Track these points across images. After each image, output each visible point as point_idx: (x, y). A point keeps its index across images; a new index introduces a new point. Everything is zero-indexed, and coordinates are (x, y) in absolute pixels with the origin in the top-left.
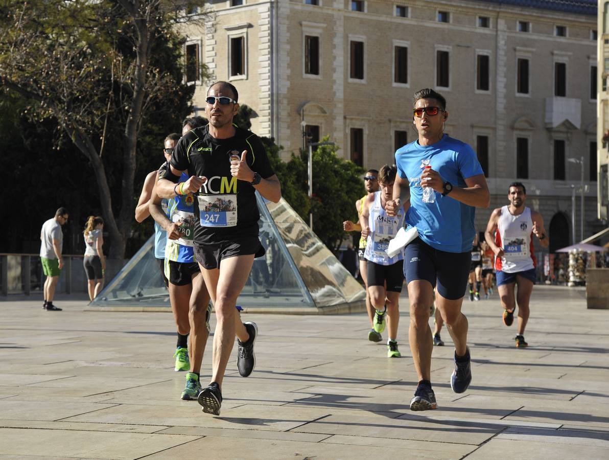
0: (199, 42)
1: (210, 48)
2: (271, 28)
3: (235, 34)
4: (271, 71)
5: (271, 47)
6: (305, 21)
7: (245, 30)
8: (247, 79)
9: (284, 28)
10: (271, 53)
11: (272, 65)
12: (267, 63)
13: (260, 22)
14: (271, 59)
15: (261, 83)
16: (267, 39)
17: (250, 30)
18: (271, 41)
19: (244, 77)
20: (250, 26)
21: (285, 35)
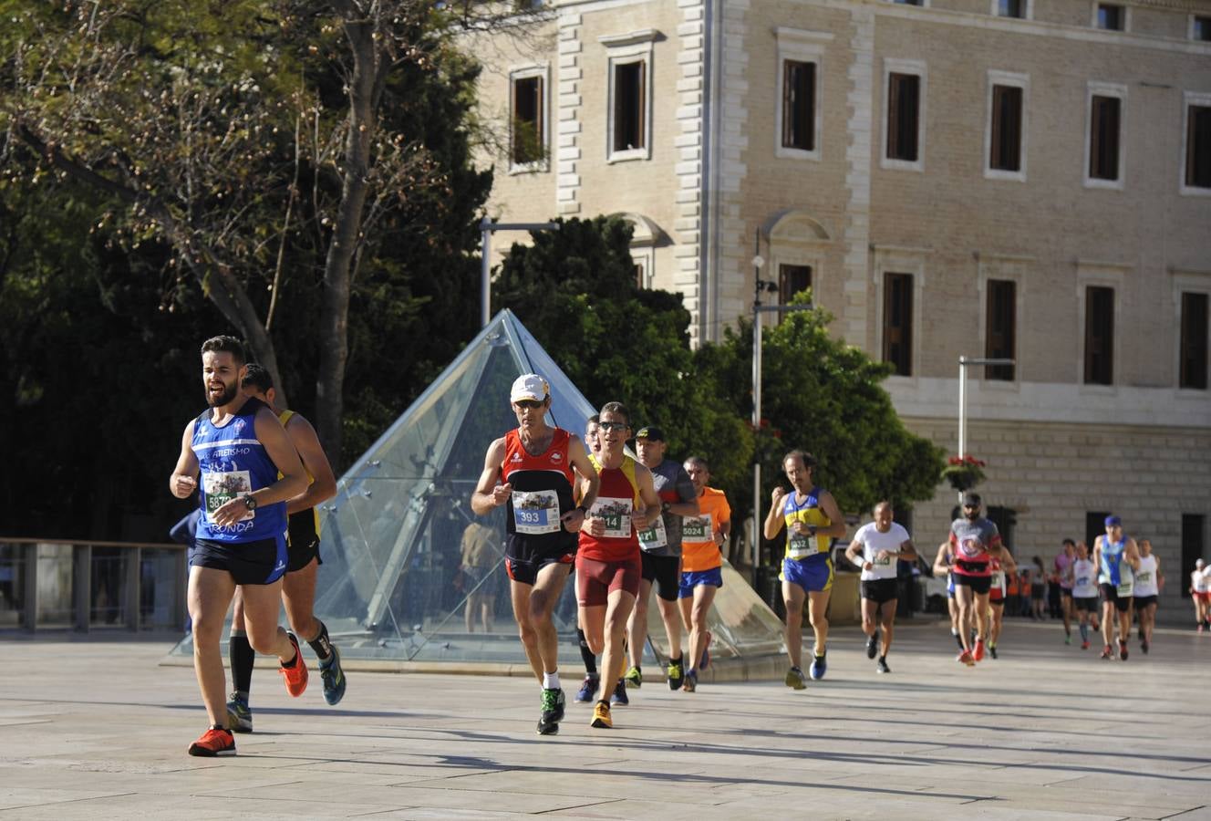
0: (544, 74)
1: (569, 86)
2: (707, 43)
3: (625, 55)
4: (705, 141)
5: (706, 86)
6: (784, 25)
7: (647, 46)
8: (650, 158)
9: (735, 43)
10: (706, 99)
11: (705, 127)
12: (695, 124)
13: (682, 28)
14: (705, 113)
15: (681, 167)
16: (695, 68)
17: (658, 45)
18: (706, 71)
19: (642, 153)
20: (659, 37)
21: (737, 58)
